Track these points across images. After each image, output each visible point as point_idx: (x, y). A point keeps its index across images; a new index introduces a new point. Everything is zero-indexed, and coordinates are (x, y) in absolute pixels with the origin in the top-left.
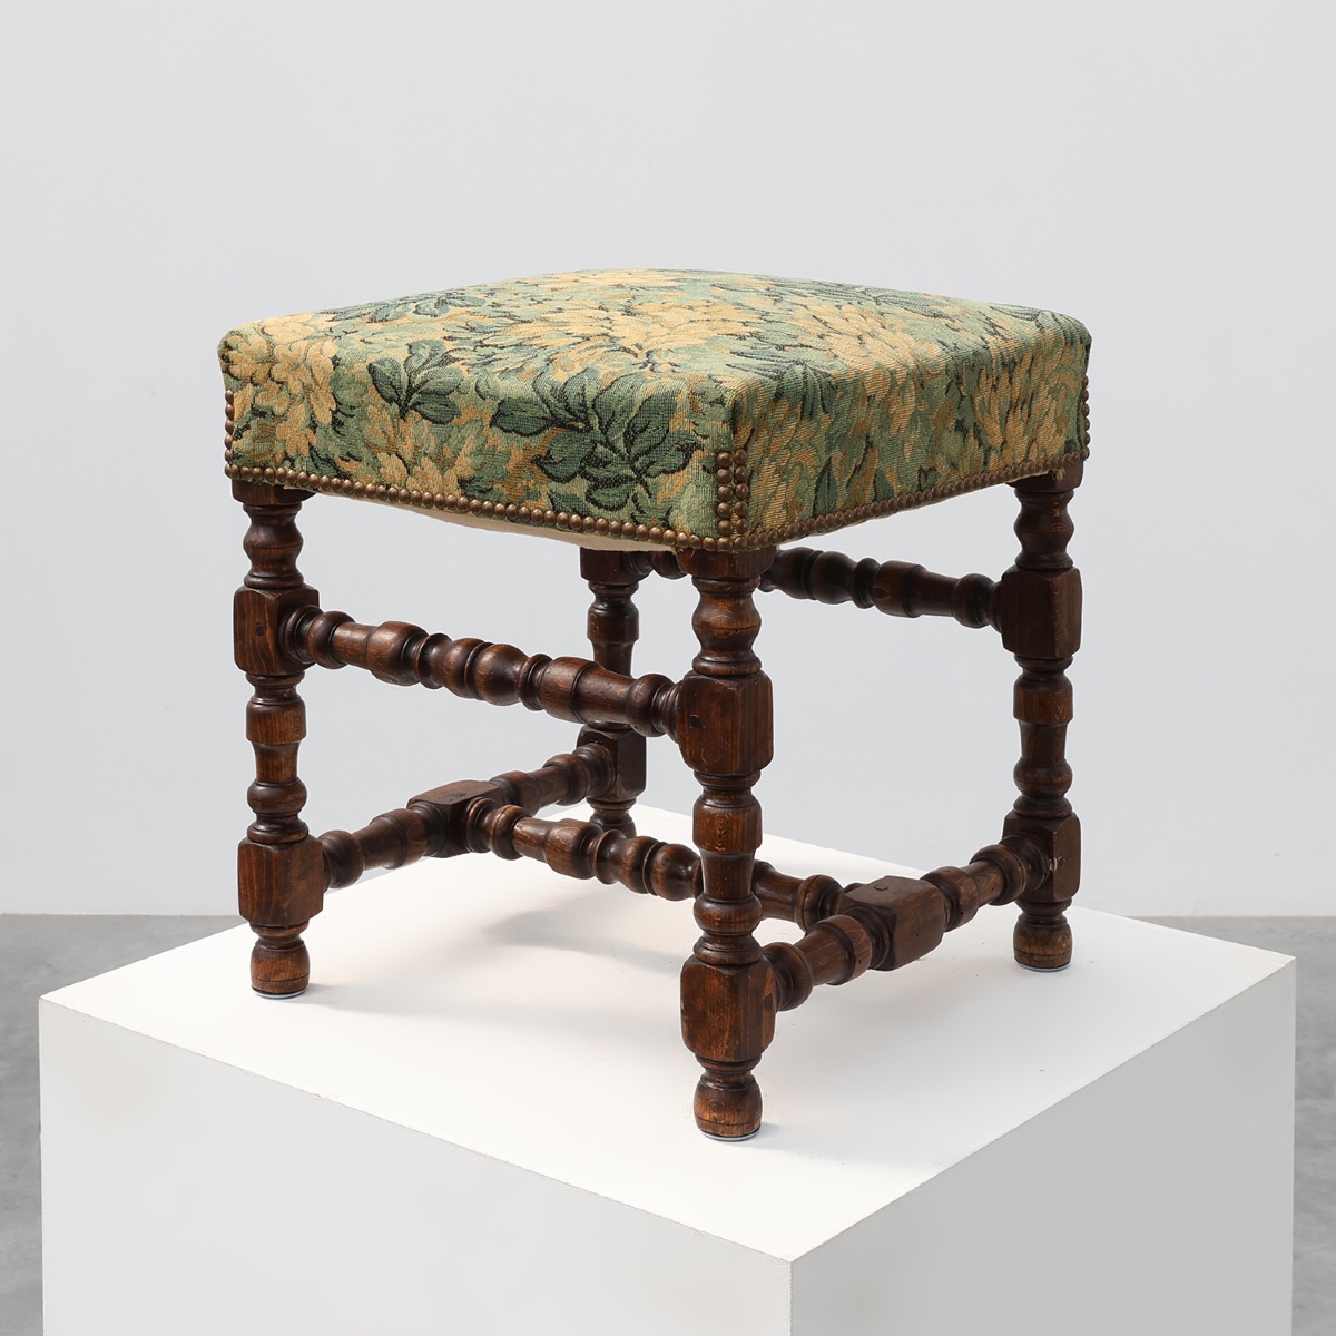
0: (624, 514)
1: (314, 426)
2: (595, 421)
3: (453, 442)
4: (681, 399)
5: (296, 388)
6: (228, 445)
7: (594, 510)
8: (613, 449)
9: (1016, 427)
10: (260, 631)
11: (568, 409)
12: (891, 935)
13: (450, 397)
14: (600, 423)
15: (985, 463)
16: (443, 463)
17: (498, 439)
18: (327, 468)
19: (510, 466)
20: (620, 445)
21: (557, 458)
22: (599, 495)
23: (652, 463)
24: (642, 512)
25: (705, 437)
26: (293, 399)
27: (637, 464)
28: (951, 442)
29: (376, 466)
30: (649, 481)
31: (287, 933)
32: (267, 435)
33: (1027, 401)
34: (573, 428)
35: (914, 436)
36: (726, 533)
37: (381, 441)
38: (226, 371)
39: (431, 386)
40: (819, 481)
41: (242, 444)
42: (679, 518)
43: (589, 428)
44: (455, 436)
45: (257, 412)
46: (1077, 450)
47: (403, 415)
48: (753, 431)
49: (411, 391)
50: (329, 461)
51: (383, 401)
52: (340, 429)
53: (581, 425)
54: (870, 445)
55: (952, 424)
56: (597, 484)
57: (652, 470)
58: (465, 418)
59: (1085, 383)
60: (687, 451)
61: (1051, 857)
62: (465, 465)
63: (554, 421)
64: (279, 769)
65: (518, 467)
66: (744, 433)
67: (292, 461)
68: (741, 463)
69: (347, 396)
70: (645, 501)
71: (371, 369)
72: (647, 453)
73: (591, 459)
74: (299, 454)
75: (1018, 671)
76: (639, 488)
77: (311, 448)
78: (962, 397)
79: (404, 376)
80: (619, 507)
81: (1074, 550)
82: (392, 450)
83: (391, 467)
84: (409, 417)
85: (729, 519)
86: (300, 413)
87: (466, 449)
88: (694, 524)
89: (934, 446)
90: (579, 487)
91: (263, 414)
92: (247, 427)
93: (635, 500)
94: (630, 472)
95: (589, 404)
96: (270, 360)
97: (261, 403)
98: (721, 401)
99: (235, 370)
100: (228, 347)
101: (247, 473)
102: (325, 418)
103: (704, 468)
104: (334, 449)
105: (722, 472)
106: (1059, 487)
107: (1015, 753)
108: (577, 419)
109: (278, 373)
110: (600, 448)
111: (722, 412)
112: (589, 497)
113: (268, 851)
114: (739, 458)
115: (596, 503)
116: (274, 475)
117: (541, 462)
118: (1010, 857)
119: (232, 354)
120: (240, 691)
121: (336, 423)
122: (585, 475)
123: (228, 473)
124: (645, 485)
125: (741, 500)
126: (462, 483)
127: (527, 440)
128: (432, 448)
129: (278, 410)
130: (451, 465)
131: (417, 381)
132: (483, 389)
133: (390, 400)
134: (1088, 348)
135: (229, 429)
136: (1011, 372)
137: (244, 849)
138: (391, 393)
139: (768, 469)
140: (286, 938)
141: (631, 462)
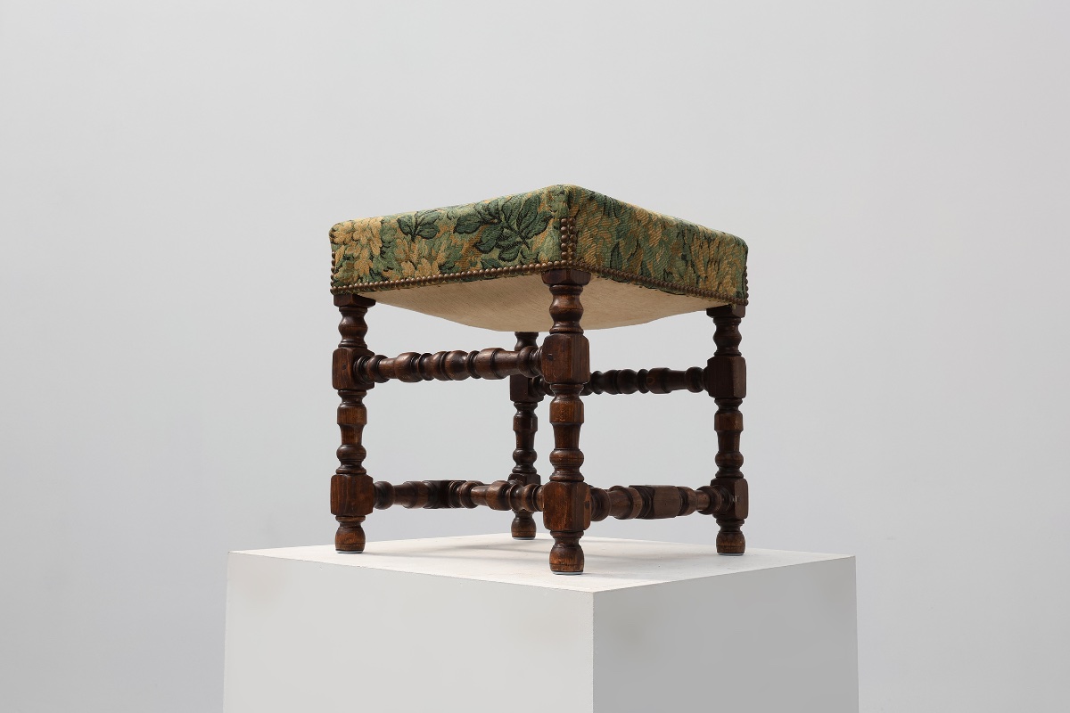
0: (516, 261)
1: (372, 257)
2: (503, 217)
3: (436, 246)
4: (544, 196)
5: (364, 241)
6: (332, 277)
7: (502, 263)
8: (512, 229)
9: (712, 272)
10: (345, 367)
11: (490, 214)
12: (652, 499)
13: (435, 223)
14: (505, 217)
15: (697, 283)
16: (431, 258)
17: (457, 238)
18: (377, 278)
19: (463, 251)
20: (515, 227)
21: (484, 241)
22: (505, 256)
23: (530, 232)
24: (525, 258)
25: (555, 211)
26: (362, 247)
27: (523, 234)
28: (680, 264)
29: (400, 270)
30: (529, 241)
31: (354, 519)
32: (351, 268)
33: (718, 262)
34: (493, 223)
35: (661, 252)
36: (565, 257)
37: (402, 256)
38: (333, 242)
39: (426, 221)
40: (613, 251)
41: (339, 275)
42: (543, 256)
43: (500, 221)
44: (437, 242)
45: (346, 258)
46: (742, 299)
47: (413, 240)
48: (579, 211)
49: (416, 227)
50: (379, 274)
51: (404, 235)
52: (384, 256)
53: (496, 221)
54: (638, 245)
55: (680, 255)
56: (504, 249)
57: (530, 235)
58: (442, 232)
59: (745, 268)
60: (546, 221)
61: (734, 495)
62: (442, 257)
63: (484, 222)
64: (353, 437)
65: (467, 251)
66: (575, 210)
67: (362, 279)
68: (573, 224)
69: (387, 238)
70: (527, 252)
71: (399, 221)
72: (527, 227)
73: (501, 238)
74: (364, 274)
75: (716, 408)
76: (523, 246)
77: (371, 269)
78: (685, 244)
79: (414, 220)
80: (514, 259)
81: (742, 348)
82: (408, 259)
83: (407, 268)
84: (416, 241)
85: (566, 251)
86: (366, 253)
87: (442, 248)
88: (550, 255)
89: (671, 261)
90: (495, 254)
91: (348, 259)
92: (341, 266)
93: (522, 253)
94: (519, 239)
95: (500, 209)
96: (353, 230)
97: (348, 253)
98: (562, 193)
99: (336, 240)
100: (333, 230)
101: (341, 289)
102: (377, 252)
103: (555, 227)
104: (381, 267)
105: (563, 228)
106: (734, 313)
107: (715, 449)
108: (495, 217)
109: (355, 237)
110: (505, 230)
111: (563, 198)
112: (500, 258)
113: (345, 477)
114: (572, 221)
115: (504, 260)
116: (353, 288)
117: (478, 246)
118: (715, 491)
119: (335, 234)
120: (335, 400)
121: (382, 253)
122: (498, 246)
123: (332, 291)
124: (526, 244)
125: (573, 242)
126: (440, 267)
127: (471, 235)
128: (426, 253)
129: (356, 255)
130: (435, 259)
131: (419, 220)
132: (450, 215)
133: (406, 234)
134: (747, 252)
135: (333, 270)
136: (709, 243)
137: (334, 479)
138: (407, 229)
139: (586, 233)
140: (353, 522)
141: (519, 233)
